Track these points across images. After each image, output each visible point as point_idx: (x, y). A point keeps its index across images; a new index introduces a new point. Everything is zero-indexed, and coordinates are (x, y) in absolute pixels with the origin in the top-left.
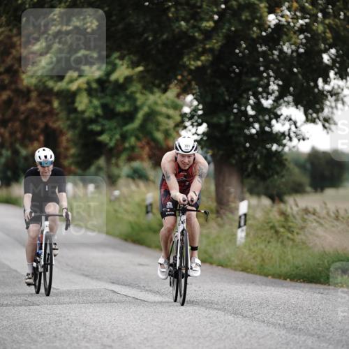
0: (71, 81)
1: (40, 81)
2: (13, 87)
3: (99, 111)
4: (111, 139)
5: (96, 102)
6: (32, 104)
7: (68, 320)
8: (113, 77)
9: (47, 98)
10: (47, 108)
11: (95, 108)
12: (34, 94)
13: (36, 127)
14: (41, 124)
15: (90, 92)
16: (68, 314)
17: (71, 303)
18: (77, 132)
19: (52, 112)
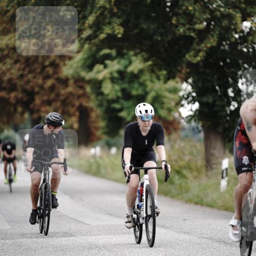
0: (99, 72)
1: (76, 72)
2: (56, 76)
3: (120, 94)
4: (128, 115)
5: (117, 87)
6: (70, 89)
7: (97, 247)
8: (130, 69)
9: (81, 84)
10: (81, 92)
11: (117, 91)
12: (71, 82)
13: (73, 106)
14: (77, 103)
15: (113, 80)
16: (97, 243)
17: (99, 234)
18: (103, 109)
19: (85, 95)
